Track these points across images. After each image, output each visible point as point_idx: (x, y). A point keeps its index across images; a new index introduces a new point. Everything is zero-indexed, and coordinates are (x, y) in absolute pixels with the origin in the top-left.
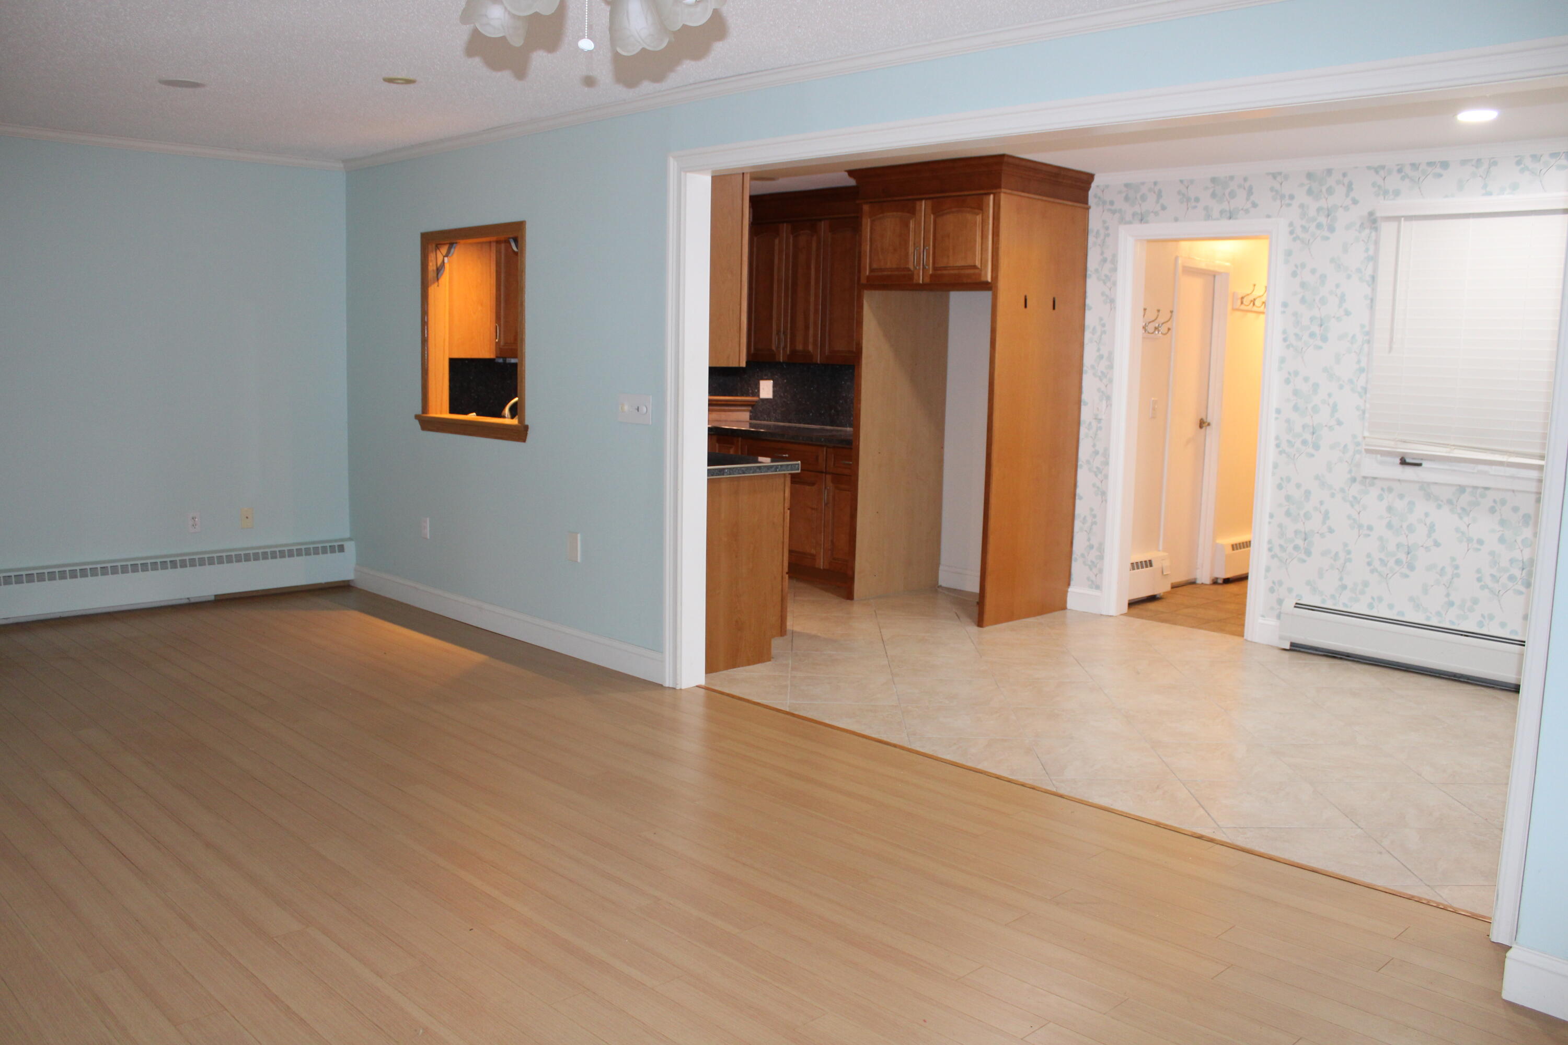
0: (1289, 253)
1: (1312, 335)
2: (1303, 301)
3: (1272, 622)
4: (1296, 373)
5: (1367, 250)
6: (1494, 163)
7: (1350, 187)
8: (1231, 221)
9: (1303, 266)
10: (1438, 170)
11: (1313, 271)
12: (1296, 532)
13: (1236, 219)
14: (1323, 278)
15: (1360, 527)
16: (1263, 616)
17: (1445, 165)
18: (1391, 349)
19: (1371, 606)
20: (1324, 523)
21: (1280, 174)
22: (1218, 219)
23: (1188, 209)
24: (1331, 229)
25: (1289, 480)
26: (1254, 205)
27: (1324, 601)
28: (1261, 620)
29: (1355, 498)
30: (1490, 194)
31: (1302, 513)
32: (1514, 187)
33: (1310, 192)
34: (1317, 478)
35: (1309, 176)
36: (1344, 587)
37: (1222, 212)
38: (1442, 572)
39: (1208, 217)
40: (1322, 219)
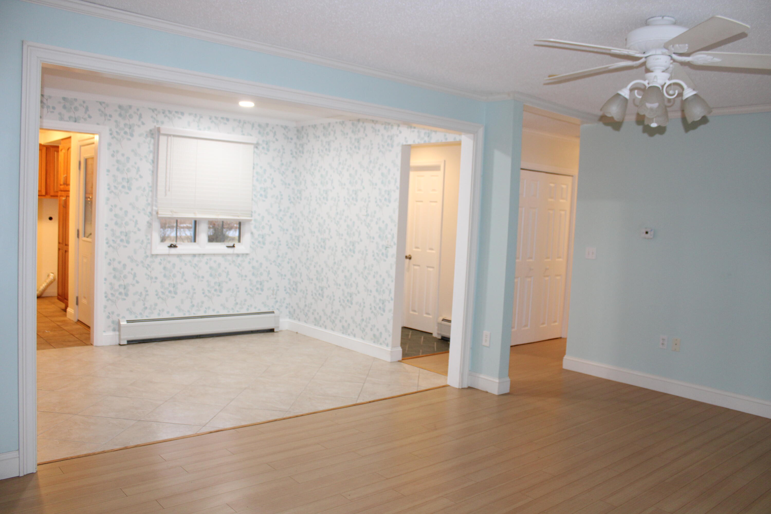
0: (110, 145)
1: (123, 187)
2: (118, 169)
3: (111, 333)
4: (116, 206)
5: (149, 148)
6: (201, 117)
7: (140, 116)
8: (76, 124)
9: (118, 152)
10: (180, 116)
11: (123, 155)
12: (120, 286)
13: (79, 122)
14: (128, 159)
15: (152, 278)
16: (104, 331)
17: (183, 114)
18: (166, 195)
19: (159, 314)
20: (134, 279)
21: (104, 103)
22: (67, 121)
23: (48, 112)
24: (132, 135)
25: (114, 260)
26: (90, 117)
27: (136, 317)
28: (104, 334)
29: (148, 265)
30: (200, 130)
31: (122, 276)
32: (209, 128)
33: (120, 115)
34: (129, 257)
35: (120, 107)
36: (146, 308)
37: (70, 118)
38: (189, 293)
39: (62, 119)
40: (127, 130)
